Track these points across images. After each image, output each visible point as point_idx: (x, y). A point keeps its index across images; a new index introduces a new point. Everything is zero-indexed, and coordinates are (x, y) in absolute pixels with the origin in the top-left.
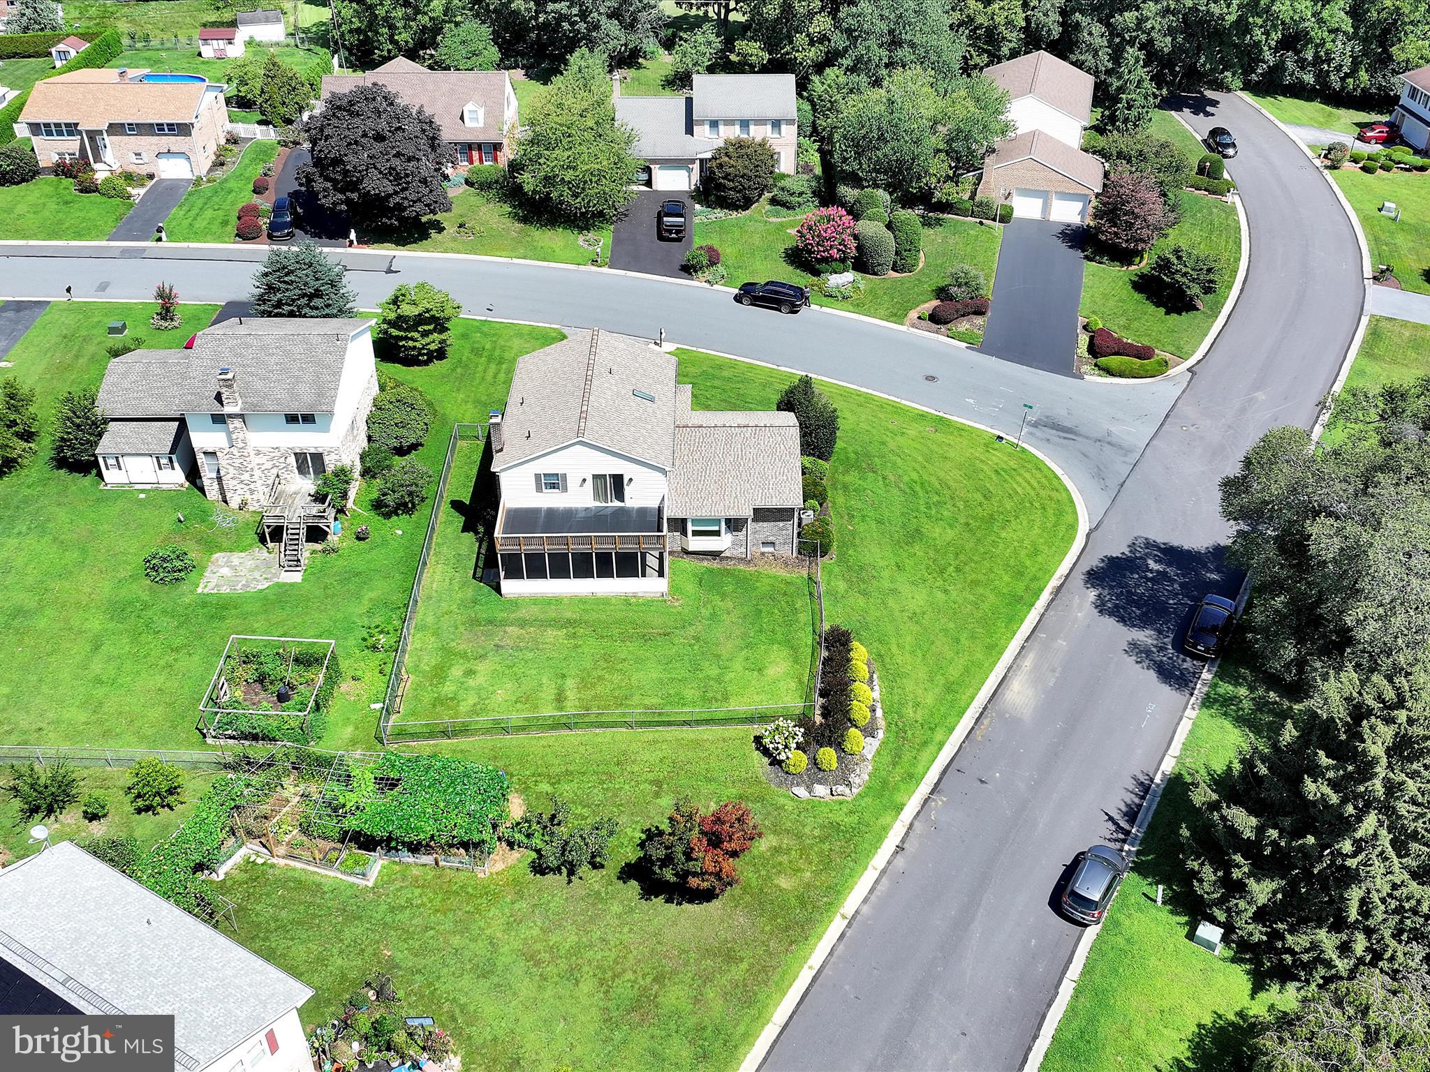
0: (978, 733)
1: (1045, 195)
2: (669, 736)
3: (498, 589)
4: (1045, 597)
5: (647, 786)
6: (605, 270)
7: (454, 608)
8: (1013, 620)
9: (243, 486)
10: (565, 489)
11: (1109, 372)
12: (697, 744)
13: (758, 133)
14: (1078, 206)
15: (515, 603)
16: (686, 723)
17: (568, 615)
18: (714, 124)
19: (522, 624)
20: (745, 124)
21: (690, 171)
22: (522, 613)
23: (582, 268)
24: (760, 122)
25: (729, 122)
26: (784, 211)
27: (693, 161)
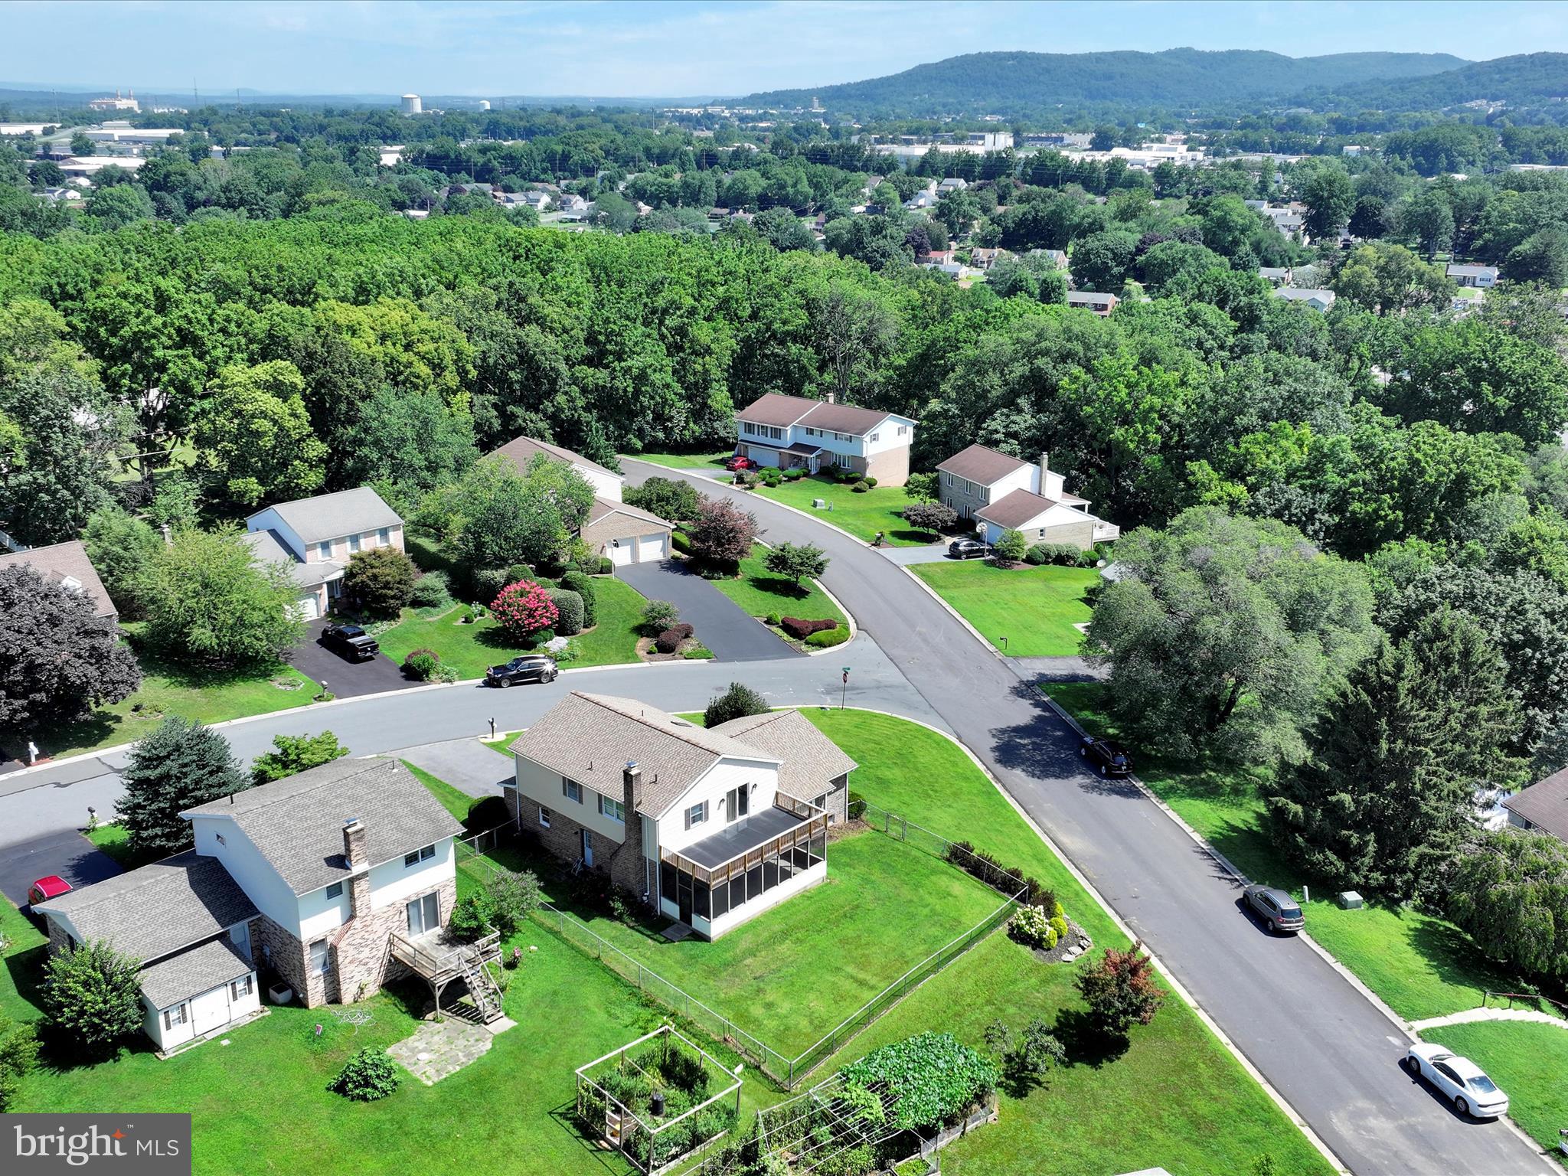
0: (1090, 874)
1: (633, 543)
2: (963, 964)
3: (701, 937)
4: (998, 787)
5: (987, 1009)
6: (335, 702)
7: (680, 971)
8: (1004, 805)
9: (361, 967)
10: (707, 818)
11: (821, 645)
12: (985, 960)
13: (367, 545)
14: (659, 544)
15: (729, 940)
16: (961, 950)
17: (777, 928)
18: (325, 546)
19: (752, 953)
20: (355, 539)
21: (317, 597)
22: (743, 945)
23: (311, 707)
24: (369, 534)
25: (340, 541)
26: (432, 610)
27: (320, 586)
